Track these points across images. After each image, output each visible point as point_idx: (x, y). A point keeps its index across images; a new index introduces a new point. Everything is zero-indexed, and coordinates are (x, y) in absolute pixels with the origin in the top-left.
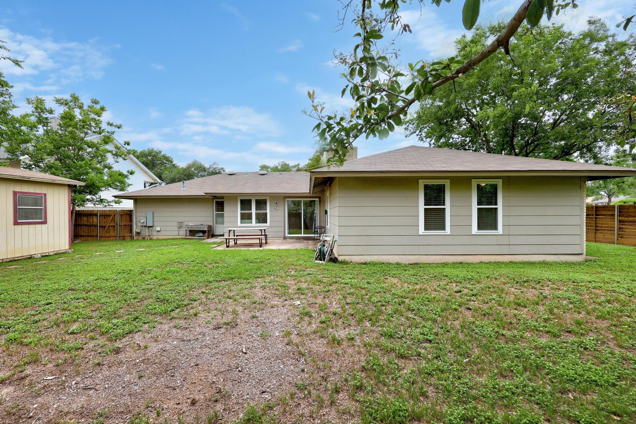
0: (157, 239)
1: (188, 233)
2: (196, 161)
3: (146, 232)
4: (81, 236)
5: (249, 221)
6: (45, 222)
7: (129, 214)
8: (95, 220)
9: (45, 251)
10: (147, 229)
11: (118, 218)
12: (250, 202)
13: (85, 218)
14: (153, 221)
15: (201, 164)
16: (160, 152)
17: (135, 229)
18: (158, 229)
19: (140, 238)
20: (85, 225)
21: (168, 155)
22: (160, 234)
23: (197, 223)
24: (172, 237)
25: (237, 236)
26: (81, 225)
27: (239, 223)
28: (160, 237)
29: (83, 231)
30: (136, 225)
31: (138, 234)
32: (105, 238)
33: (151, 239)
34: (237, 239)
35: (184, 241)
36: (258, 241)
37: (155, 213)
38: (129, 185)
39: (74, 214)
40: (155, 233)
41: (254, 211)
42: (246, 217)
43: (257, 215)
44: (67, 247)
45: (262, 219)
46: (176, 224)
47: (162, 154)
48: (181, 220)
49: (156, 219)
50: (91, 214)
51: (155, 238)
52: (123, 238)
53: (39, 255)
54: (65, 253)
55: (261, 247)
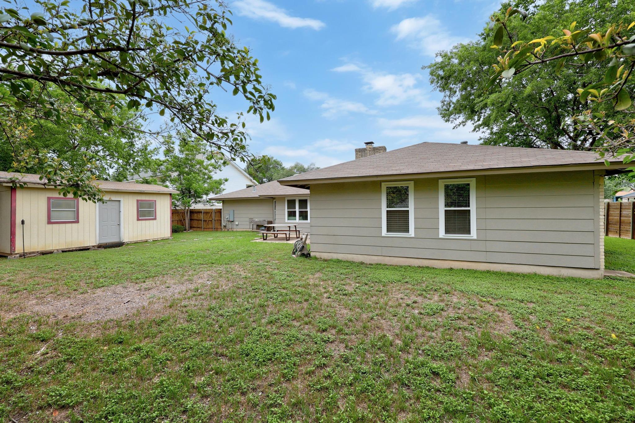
0: (237, 232)
1: (255, 227)
2: (298, 163)
3: (229, 226)
4: (194, 227)
5: (294, 218)
6: (155, 219)
7: (219, 211)
8: (202, 216)
9: (156, 237)
10: (230, 223)
11: (213, 215)
12: (294, 201)
13: (196, 215)
14: (234, 218)
15: (301, 165)
16: (272, 158)
17: (223, 224)
18: (237, 223)
19: (226, 230)
20: (196, 220)
21: (279, 160)
22: (238, 227)
23: (261, 219)
24: (245, 230)
25: (278, 231)
26: (194, 220)
27: (286, 220)
28: (238, 230)
29: (195, 224)
30: (224, 220)
31: (225, 226)
32: (206, 229)
33: (232, 231)
34: (277, 234)
35: (251, 234)
36: (284, 236)
37: (235, 211)
38: (224, 190)
39: (189, 212)
40: (235, 226)
41: (297, 210)
42: (292, 214)
43: (300, 212)
44: (169, 236)
45: (304, 216)
46: (248, 219)
47: (274, 159)
48: (252, 216)
49: (235, 216)
50: (199, 212)
51: (235, 230)
52: (216, 229)
53: (151, 240)
54: (168, 239)
55: (287, 240)
